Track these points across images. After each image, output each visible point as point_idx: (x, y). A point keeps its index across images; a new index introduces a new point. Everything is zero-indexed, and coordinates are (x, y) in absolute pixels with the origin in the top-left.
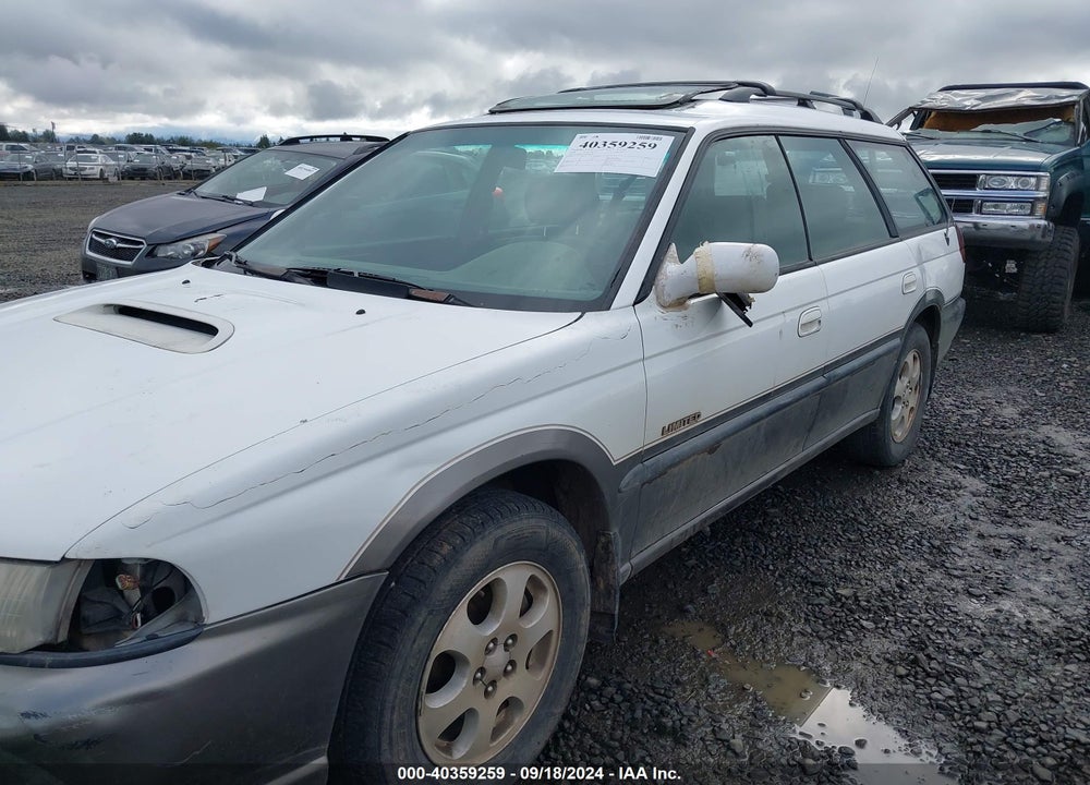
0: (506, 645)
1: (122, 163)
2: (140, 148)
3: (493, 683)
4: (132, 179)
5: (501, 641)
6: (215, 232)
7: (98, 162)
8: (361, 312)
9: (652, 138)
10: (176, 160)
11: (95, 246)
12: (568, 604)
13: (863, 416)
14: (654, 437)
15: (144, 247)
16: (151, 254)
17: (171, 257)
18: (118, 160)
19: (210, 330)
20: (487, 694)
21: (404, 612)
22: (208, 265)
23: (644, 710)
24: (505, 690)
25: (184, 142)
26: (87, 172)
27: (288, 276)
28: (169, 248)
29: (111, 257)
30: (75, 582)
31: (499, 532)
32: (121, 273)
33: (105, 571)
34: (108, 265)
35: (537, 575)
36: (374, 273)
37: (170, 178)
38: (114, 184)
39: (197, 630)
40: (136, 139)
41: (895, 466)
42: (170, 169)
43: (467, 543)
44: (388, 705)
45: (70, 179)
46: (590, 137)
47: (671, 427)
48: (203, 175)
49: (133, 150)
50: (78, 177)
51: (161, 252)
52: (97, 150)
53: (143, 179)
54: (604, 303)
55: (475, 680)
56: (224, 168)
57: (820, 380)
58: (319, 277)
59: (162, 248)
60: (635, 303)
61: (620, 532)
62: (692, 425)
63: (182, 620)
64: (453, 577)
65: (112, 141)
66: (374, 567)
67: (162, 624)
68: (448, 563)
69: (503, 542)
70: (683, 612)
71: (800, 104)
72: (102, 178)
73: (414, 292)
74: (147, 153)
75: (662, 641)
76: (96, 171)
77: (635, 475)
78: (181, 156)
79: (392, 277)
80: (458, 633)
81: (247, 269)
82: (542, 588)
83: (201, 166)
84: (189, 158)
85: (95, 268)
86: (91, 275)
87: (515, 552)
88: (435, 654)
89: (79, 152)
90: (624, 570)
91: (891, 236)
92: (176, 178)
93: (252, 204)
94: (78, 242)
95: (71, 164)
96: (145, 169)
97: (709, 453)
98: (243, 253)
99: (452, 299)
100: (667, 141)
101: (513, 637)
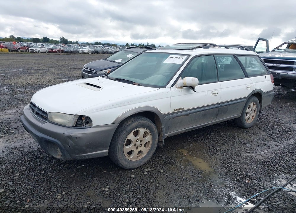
0: (140, 141)
1: (93, 50)
2: (97, 46)
3: (138, 147)
4: (95, 54)
5: (139, 140)
6: (110, 69)
7: (87, 49)
8: (124, 86)
9: (183, 57)
10: (105, 49)
11: (85, 71)
12: (153, 137)
13: (236, 116)
14: (172, 111)
15: (94, 71)
16: (96, 73)
17: (100, 74)
18: (92, 49)
19: (99, 87)
20: (136, 149)
21: (122, 131)
22: (103, 77)
23: (168, 160)
24: (140, 149)
25: (108, 44)
26: (85, 52)
27: (115, 80)
28: (100, 72)
29: (88, 73)
30: (77, 118)
31: (139, 122)
32: (89, 77)
33: (81, 117)
34: (87, 75)
35: (147, 131)
36: (128, 80)
37: (103, 54)
38: (91, 55)
39: (91, 127)
40: (97, 43)
41: (248, 128)
42: (104, 51)
43: (133, 122)
44: (118, 144)
45: (81, 53)
46: (172, 56)
47: (176, 110)
48: (112, 53)
49: (96, 46)
50: (83, 53)
51: (98, 73)
52: (87, 46)
53: (97, 54)
54: (164, 87)
55: (134, 146)
56: (118, 52)
57: (218, 105)
58: (119, 80)
59: (98, 72)
60: (171, 87)
61: (165, 127)
62: (182, 110)
63: (90, 125)
64: (130, 127)
65: (91, 44)
66: (118, 122)
67: (87, 125)
68: (130, 125)
69: (139, 124)
70: (183, 148)
71: (225, 48)
72: (88, 53)
73: (133, 83)
74: (99, 47)
75: (176, 152)
76: (87, 52)
77: (168, 117)
78: (106, 48)
79: (131, 81)
80: (131, 136)
81: (109, 78)
82: (148, 133)
83: (111, 51)
84: (108, 49)
85: (84, 76)
86: (83, 77)
87: (142, 126)
88: (127, 139)
89: (83, 47)
90: (166, 135)
91: (246, 77)
92: (105, 53)
93: (118, 63)
94: (81, 69)
95: (81, 50)
96: (98, 51)
97: (186, 116)
98: (109, 75)
99: (139, 85)
100: (186, 57)
101: (142, 140)
